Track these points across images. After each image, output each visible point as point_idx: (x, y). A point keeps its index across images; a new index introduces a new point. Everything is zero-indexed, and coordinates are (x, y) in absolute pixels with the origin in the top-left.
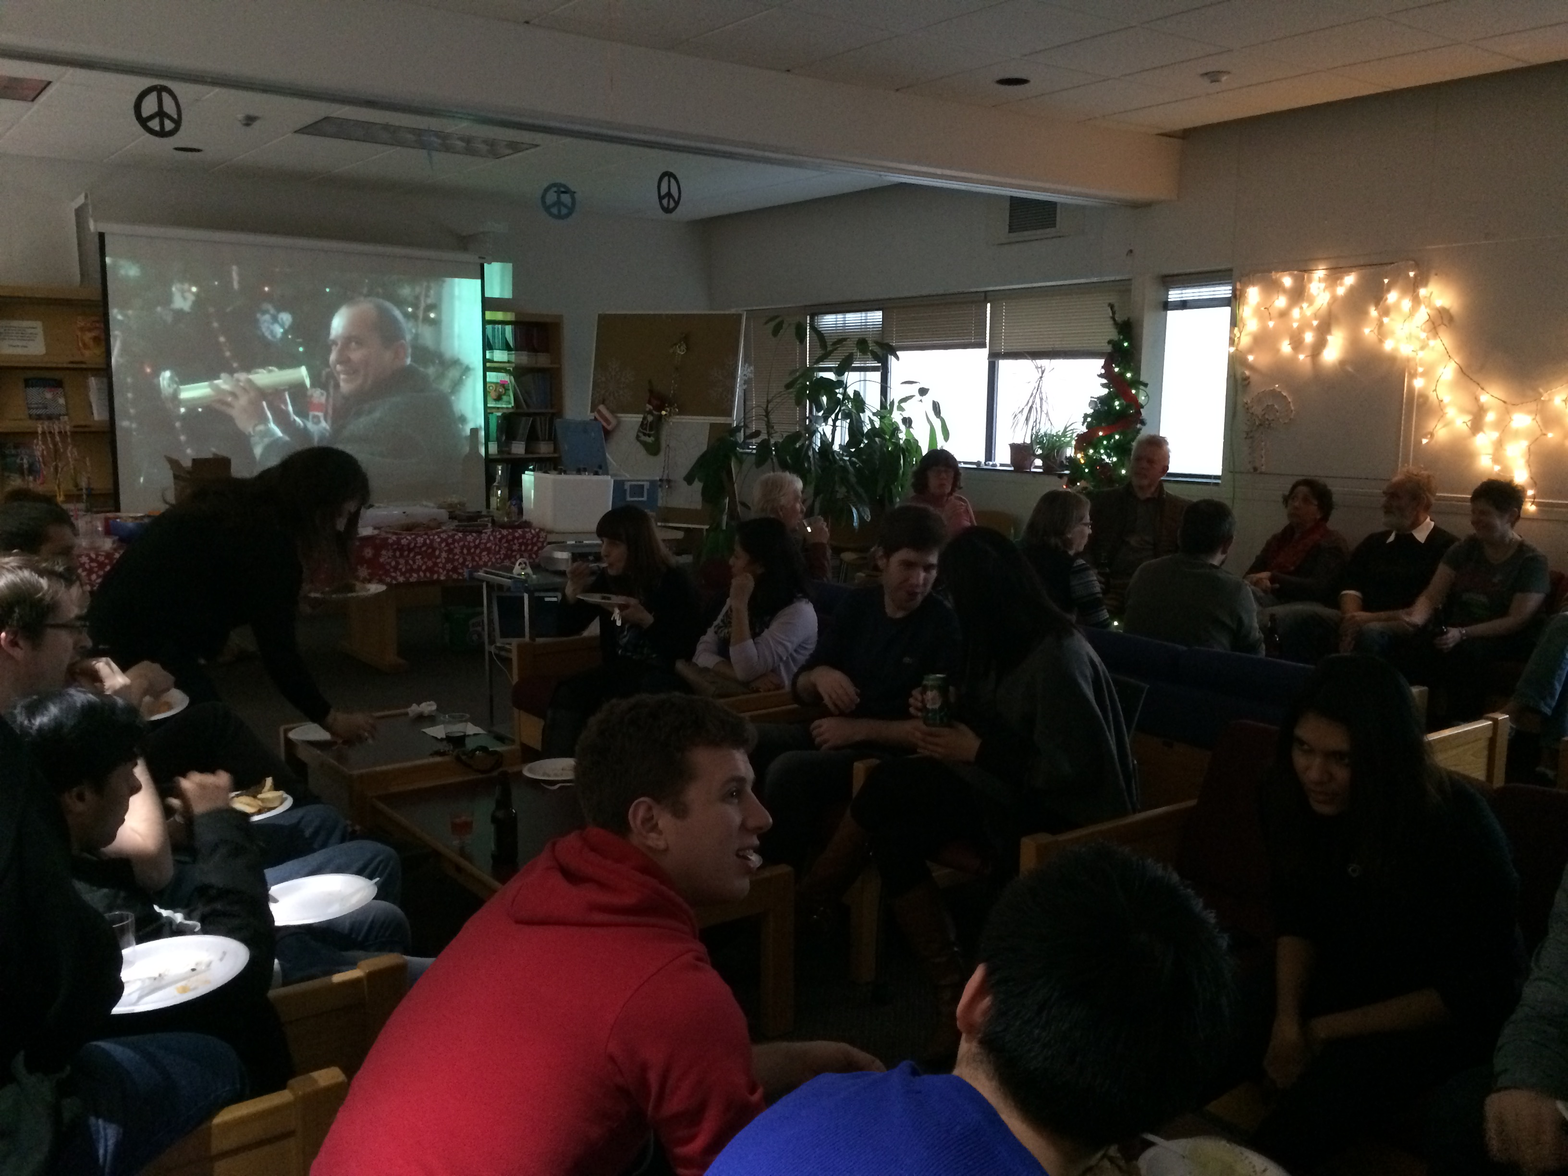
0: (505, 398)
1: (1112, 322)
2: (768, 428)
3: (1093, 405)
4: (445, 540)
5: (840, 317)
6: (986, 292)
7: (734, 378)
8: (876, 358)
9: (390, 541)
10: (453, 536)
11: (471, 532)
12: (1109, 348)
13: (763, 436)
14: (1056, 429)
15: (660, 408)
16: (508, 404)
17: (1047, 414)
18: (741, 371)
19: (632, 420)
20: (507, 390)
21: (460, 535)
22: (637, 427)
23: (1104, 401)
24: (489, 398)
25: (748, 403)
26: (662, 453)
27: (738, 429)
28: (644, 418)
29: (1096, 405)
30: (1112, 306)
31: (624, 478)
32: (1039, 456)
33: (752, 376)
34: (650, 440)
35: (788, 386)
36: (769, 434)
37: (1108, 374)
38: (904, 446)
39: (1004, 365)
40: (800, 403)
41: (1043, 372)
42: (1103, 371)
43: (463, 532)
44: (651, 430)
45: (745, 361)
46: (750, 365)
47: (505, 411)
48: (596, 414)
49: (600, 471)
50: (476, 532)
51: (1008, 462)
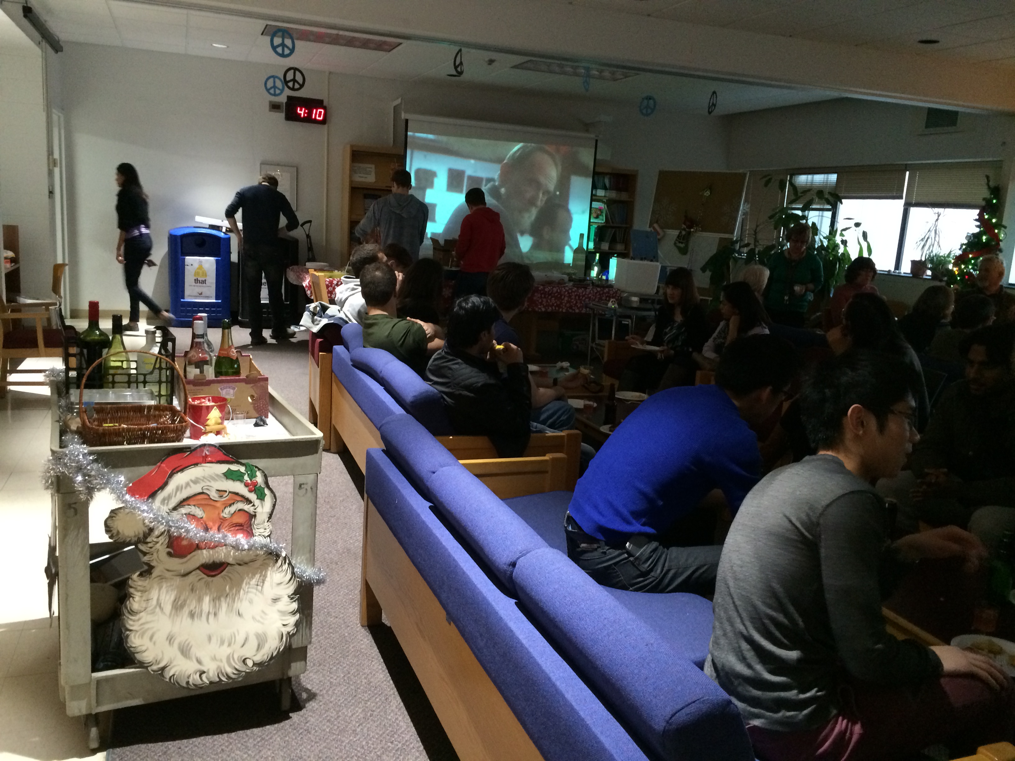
0: (601, 217)
1: (986, 187)
2: (755, 242)
3: (968, 238)
4: (567, 291)
5: (810, 177)
6: (906, 164)
7: (738, 211)
8: (828, 203)
9: (540, 289)
10: (571, 289)
11: (581, 288)
12: (983, 203)
13: (752, 246)
14: (943, 252)
15: (691, 227)
16: (601, 220)
17: (938, 243)
18: (743, 207)
19: (674, 233)
20: (602, 212)
21: (576, 289)
22: (675, 237)
23: (977, 236)
24: (592, 217)
25: (744, 227)
26: (689, 253)
27: (736, 242)
28: (680, 233)
29: (971, 238)
30: (988, 177)
31: (666, 265)
32: (929, 269)
33: (748, 210)
34: (682, 246)
35: (771, 217)
36: (755, 246)
37: (981, 219)
38: (841, 258)
39: (914, 211)
40: (777, 228)
41: (939, 216)
42: (977, 217)
43: (577, 288)
44: (683, 239)
45: (746, 201)
46: (748, 204)
47: (600, 224)
48: (652, 229)
49: (654, 260)
50: (583, 288)
51: (909, 272)
